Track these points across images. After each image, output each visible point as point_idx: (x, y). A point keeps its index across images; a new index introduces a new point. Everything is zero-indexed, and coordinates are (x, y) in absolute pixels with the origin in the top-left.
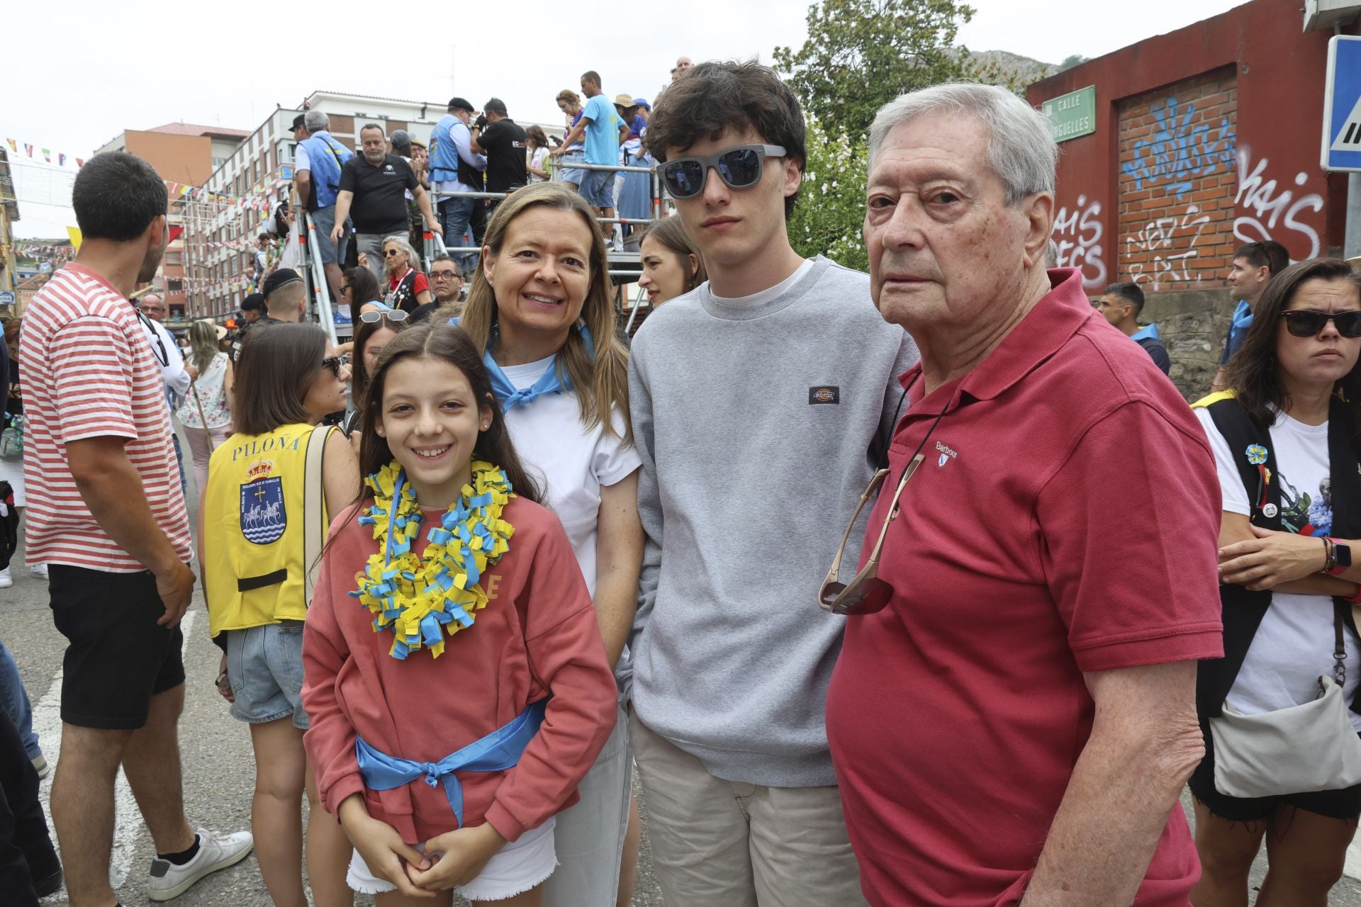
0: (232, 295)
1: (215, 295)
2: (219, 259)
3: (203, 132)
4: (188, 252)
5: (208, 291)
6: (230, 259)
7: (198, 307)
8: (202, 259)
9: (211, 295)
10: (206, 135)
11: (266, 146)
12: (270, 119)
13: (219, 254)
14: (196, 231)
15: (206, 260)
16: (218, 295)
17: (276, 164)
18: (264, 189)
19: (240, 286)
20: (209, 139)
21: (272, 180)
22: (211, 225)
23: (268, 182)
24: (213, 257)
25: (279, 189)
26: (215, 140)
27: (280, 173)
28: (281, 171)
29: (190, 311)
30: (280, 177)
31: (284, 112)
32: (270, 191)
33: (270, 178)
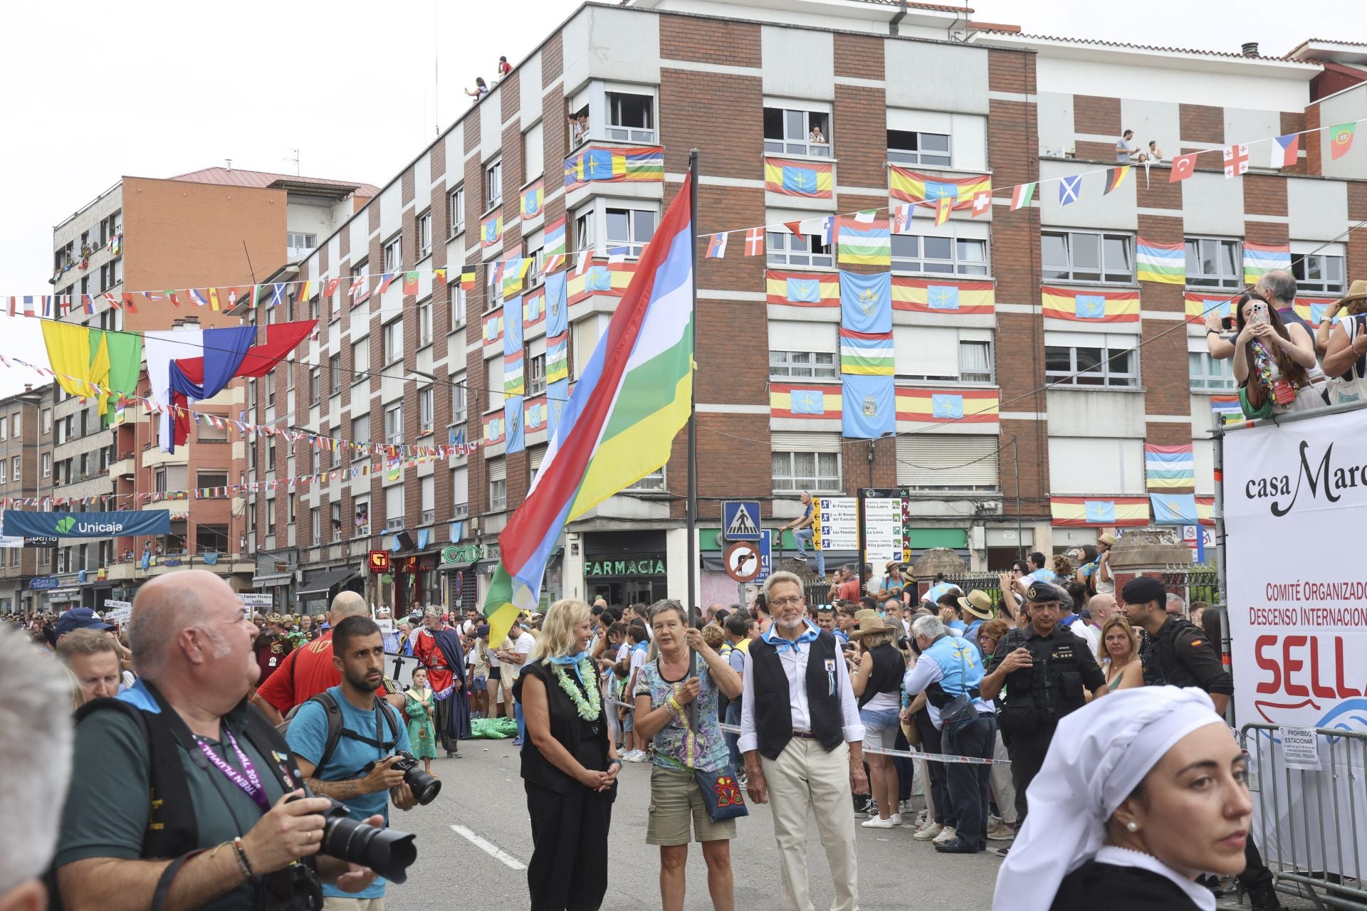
0: (380, 492)
1: (324, 498)
2: (345, 416)
3: (273, 181)
4: (256, 406)
5: (303, 488)
6: (379, 412)
7: (271, 527)
8: (291, 421)
10: (277, 185)
13: (346, 402)
15: (302, 416)
16: (335, 496)
19: (411, 471)
20: (284, 193)
21: (547, 193)
23: (534, 201)
24: (324, 412)
25: (572, 211)
26: (294, 199)
27: (580, 168)
28: (586, 162)
29: (252, 538)
30: (581, 176)
31: (597, 10)
32: (541, 220)
33: (539, 190)
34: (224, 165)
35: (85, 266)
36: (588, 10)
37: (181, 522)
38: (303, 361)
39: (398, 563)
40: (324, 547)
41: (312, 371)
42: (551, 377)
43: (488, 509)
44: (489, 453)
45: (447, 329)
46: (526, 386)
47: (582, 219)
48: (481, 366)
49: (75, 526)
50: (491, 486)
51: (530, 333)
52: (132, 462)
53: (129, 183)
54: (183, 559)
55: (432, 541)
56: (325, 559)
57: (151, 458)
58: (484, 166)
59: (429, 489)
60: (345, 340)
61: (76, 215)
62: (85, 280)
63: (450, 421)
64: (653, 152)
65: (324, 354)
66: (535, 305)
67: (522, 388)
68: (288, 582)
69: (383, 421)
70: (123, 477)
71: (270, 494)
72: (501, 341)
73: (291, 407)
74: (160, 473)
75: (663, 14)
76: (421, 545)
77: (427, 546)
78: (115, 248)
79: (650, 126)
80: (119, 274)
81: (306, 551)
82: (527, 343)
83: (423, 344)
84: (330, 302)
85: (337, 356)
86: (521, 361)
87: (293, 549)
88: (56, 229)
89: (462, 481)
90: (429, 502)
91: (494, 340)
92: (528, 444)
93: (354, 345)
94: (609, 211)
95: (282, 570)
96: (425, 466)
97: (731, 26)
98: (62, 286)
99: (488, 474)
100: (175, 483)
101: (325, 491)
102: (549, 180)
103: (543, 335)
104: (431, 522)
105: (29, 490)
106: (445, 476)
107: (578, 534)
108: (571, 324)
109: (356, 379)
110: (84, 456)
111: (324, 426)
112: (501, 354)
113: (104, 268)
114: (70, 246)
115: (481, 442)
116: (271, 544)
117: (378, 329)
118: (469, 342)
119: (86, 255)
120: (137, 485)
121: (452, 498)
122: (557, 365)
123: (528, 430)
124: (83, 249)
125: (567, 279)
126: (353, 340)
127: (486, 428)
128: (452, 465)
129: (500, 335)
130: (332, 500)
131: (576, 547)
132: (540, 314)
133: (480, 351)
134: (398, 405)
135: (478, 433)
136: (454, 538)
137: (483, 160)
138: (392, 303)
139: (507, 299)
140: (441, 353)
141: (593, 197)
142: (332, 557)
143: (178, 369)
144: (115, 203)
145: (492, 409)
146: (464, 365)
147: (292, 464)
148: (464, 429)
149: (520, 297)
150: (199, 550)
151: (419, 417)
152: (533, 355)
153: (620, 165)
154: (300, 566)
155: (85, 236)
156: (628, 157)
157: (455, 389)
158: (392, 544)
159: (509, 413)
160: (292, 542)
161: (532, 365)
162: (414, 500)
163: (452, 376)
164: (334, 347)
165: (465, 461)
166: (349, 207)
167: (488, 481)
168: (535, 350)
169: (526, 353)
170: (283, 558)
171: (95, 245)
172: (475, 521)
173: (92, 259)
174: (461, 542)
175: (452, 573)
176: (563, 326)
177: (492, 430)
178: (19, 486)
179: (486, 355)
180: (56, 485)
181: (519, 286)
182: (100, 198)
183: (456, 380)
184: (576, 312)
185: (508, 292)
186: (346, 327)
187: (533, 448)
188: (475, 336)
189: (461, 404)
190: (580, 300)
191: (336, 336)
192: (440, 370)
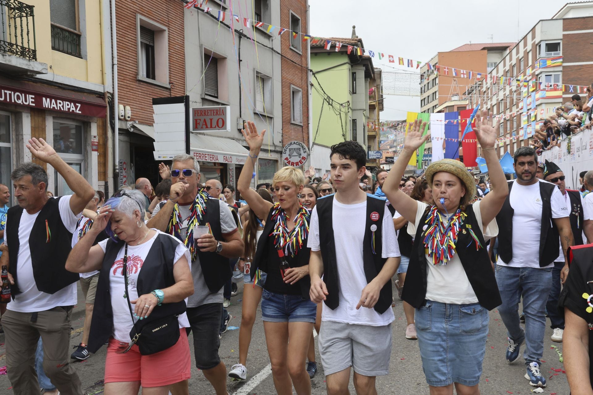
3: (482, 47)
10: (484, 49)
11: (529, 47)
12: (533, 29)
17: (535, 59)
18: (525, 77)
19: (505, 143)
20: (486, 51)
21: (532, 70)
22: (487, 104)
23: (529, 71)
25: (537, 75)
26: (489, 52)
27: (538, 64)
28: (540, 63)
30: (538, 67)
31: (543, 22)
32: (531, 77)
33: (530, 69)
34: (469, 43)
35: (428, 79)
36: (541, 22)
38: (482, 110)
42: (532, 120)
44: (521, 139)
45: (512, 105)
46: (528, 121)
47: (540, 78)
48: (519, 115)
51: (529, 107)
53: (439, 53)
58: (520, 60)
59: (509, 147)
60: (491, 105)
61: (426, 64)
62: (428, 83)
63: (513, 129)
64: (560, 58)
65: (487, 108)
66: (530, 100)
67: (527, 122)
68: (479, 172)
72: (523, 109)
75: (564, 19)
78: (436, 74)
79: (560, 51)
80: (437, 82)
82: (528, 110)
83: (508, 107)
84: (488, 93)
85: (489, 109)
86: (527, 114)
88: (421, 68)
89: (515, 146)
92: (529, 137)
93: (493, 106)
94: (546, 75)
96: (508, 142)
97: (586, 19)
98: (422, 85)
99: (520, 145)
102: (533, 67)
103: (531, 109)
106: (512, 144)
108: (537, 106)
112: (523, 113)
113: (433, 80)
114: (424, 73)
115: (519, 136)
117: (498, 102)
118: (516, 109)
119: (429, 76)
122: (533, 117)
123: (528, 134)
124: (428, 74)
125: (535, 94)
126: (493, 105)
128: (514, 141)
129: (523, 107)
132: (530, 103)
134: (503, 124)
135: (518, 133)
137: (520, 58)
138: (501, 96)
139: (524, 98)
140: (511, 111)
141: (541, 73)
144: (436, 60)
145: (522, 127)
148: (515, 132)
149: (526, 98)
151: (507, 128)
153: (549, 63)
155: (428, 70)
156: (552, 60)
157: (514, 122)
159: (525, 129)
161: (529, 116)
162: (506, 150)
163: (514, 117)
164: (489, 107)
165: (516, 141)
166: (508, 51)
169: (528, 112)
171: (431, 73)
173: (430, 77)
176: (535, 106)
177: (521, 132)
179: (520, 112)
181: (526, 94)
182: (432, 59)
183: (514, 119)
184: (537, 103)
185: (524, 95)
186: (491, 101)
187: (529, 138)
188: (517, 107)
189: (515, 125)
190: (538, 100)
191: (489, 103)
192: (511, 115)
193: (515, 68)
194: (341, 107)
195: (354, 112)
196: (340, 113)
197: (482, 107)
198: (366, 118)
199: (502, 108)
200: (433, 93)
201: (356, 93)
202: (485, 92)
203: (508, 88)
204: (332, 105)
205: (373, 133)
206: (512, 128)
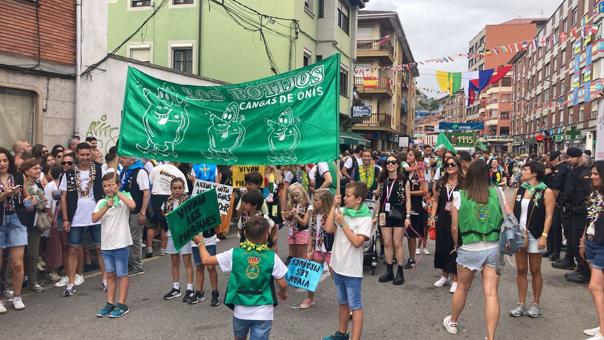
0: (542, 117)
1: (530, 119)
2: (535, 94)
3: (532, 21)
4: (515, 92)
5: (525, 116)
6: (543, 91)
7: (517, 128)
8: (523, 96)
9: (527, 119)
13: (536, 90)
14: (521, 78)
15: (526, 95)
16: (532, 119)
19: (550, 111)
20: (535, 24)
21: (589, 18)
22: (532, 71)
23: (585, 21)
24: (531, 93)
25: (595, 23)
26: (539, 26)
27: (598, 9)
28: (600, 6)
29: (513, 131)
30: (598, 12)
33: (587, 17)
34: (518, 18)
35: (476, 52)
37: (496, 126)
38: (526, 77)
39: (546, 139)
40: (529, 134)
41: (529, 80)
42: (586, 80)
43: (568, 123)
44: (569, 105)
45: (560, 66)
46: (580, 83)
48: (569, 77)
49: (458, 127)
50: (570, 116)
51: (582, 66)
52: (484, 108)
53: (488, 27)
54: (496, 137)
55: (554, 133)
56: (529, 138)
57: (488, 107)
58: (573, 11)
59: (554, 116)
60: (536, 70)
61: (475, 38)
63: (560, 94)
65: (531, 75)
66: (583, 56)
67: (578, 84)
68: (520, 144)
69: (544, 96)
70: (482, 113)
71: (517, 118)
72: (574, 69)
73: (523, 92)
74: (491, 111)
76: (551, 134)
77: (553, 135)
78: (483, 47)
80: (484, 54)
81: (525, 135)
82: (581, 69)
83: (555, 70)
84: (534, 59)
85: (534, 76)
86: (579, 75)
87: (522, 134)
88: (470, 42)
89: (562, 114)
90: (554, 122)
91: (572, 69)
93: (538, 72)
95: (518, 141)
96: (553, 110)
98: (471, 58)
99: (569, 112)
100: (494, 114)
101: (530, 117)
102: (590, 14)
103: (584, 67)
104: (553, 127)
105: (461, 117)
106: (558, 113)
107: (591, 132)
108: (593, 62)
109: (538, 83)
110: (474, 107)
111: (530, 97)
112: (573, 74)
114: (473, 47)
115: (567, 102)
116: (517, 133)
117: (544, 66)
118: (566, 69)
119: (477, 49)
120: (485, 115)
121: (559, 119)
122: (588, 76)
123: (579, 98)
124: (476, 47)
125: (592, 47)
126: (538, 70)
127: (569, 97)
128: (560, 109)
129: (574, 67)
130: (531, 120)
131: (590, 136)
132: (584, 59)
133: (568, 72)
134: (548, 90)
135: (566, 99)
136: (559, 133)
137: (573, 9)
138: (548, 59)
139: (576, 55)
140: (558, 74)
141: (601, 18)
142: (531, 137)
143: (471, 83)
144: (484, 34)
145: (571, 91)
146: (564, 77)
147: (523, 109)
148: (563, 98)
149: (579, 55)
150: (501, 134)
151: (553, 94)
152: (583, 73)
154: (523, 140)
155: (476, 44)
157: (562, 85)
158: (544, 134)
159: (575, 93)
160: (522, 133)
161: (582, 76)
162: (550, 120)
163: (562, 80)
164: (534, 73)
165: (563, 108)
167: (568, 114)
168: (583, 72)
169: (581, 72)
170: (519, 137)
171: (479, 46)
172: (564, 127)
174: (561, 133)
175: (559, 143)
176: (591, 62)
177: (570, 98)
178: (458, 115)
179: (570, 73)
180: (467, 115)
181: (579, 50)
182: (480, 32)
183: (563, 82)
184: (594, 58)
185: (576, 52)
186: (537, 66)
187: (580, 103)
188: (567, 68)
189: (563, 90)
190: (595, 53)
191: (534, 69)
192: (558, 79)
193: (567, 22)
194: (265, 21)
195: (320, 45)
196: (261, 30)
197: (527, 74)
198: (350, 62)
199: (548, 72)
200: (480, 66)
201: (323, 17)
202: (530, 58)
203: (556, 49)
204: (222, 5)
205: (384, 91)
206: (559, 92)
